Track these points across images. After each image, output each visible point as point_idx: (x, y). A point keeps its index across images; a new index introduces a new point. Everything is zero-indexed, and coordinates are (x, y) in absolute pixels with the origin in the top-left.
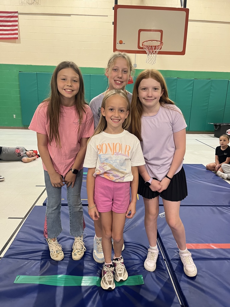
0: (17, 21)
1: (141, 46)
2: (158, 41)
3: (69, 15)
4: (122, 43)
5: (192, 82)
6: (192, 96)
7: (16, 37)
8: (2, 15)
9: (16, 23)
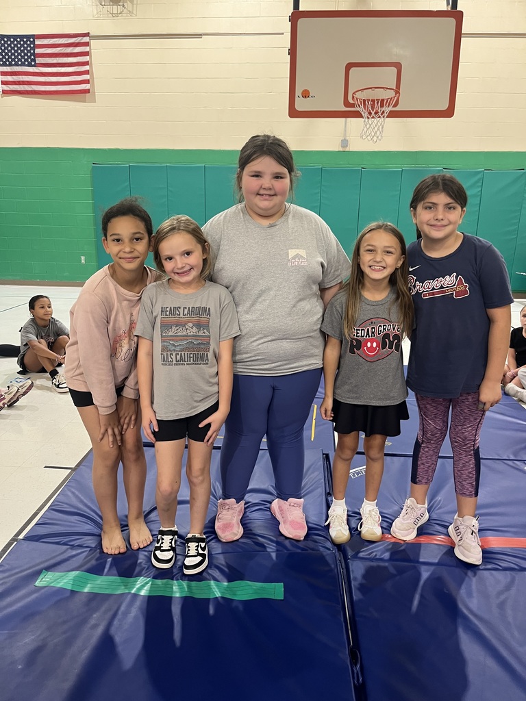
0: (87, 54)
1: (351, 101)
2: (387, 88)
3: (199, 36)
4: (307, 96)
5: (480, 176)
6: (478, 208)
7: (87, 88)
8: (56, 43)
9: (86, 59)
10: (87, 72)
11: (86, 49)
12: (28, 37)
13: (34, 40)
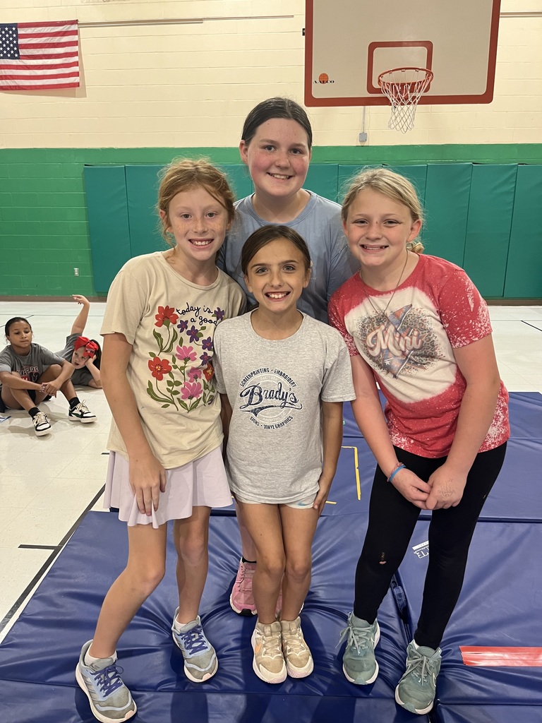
0: (75, 43)
1: (375, 85)
2: (419, 69)
3: (200, 20)
4: (326, 81)
5: (513, 171)
6: (512, 207)
7: (76, 81)
8: (42, 32)
9: (75, 49)
10: (76, 64)
11: (75, 38)
12: (10, 26)
13: (16, 30)
